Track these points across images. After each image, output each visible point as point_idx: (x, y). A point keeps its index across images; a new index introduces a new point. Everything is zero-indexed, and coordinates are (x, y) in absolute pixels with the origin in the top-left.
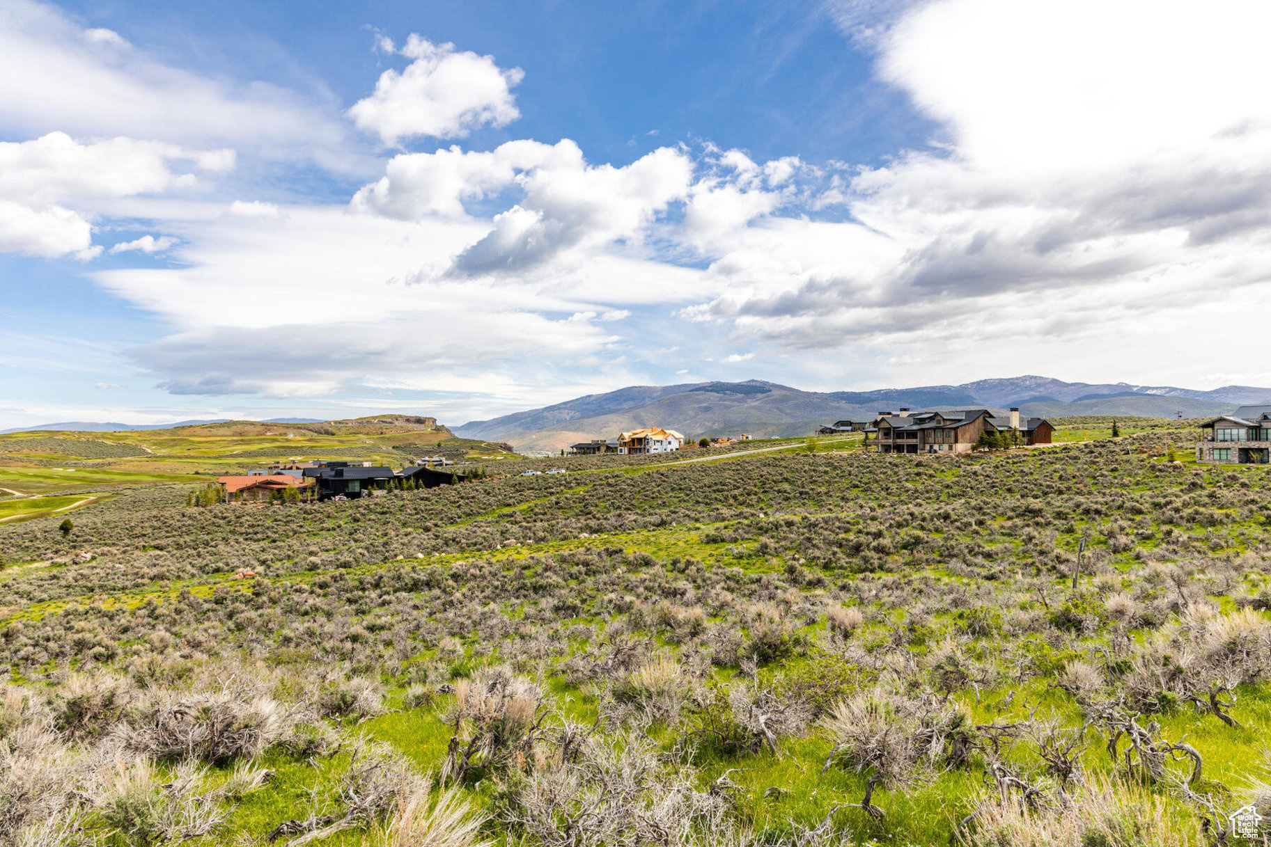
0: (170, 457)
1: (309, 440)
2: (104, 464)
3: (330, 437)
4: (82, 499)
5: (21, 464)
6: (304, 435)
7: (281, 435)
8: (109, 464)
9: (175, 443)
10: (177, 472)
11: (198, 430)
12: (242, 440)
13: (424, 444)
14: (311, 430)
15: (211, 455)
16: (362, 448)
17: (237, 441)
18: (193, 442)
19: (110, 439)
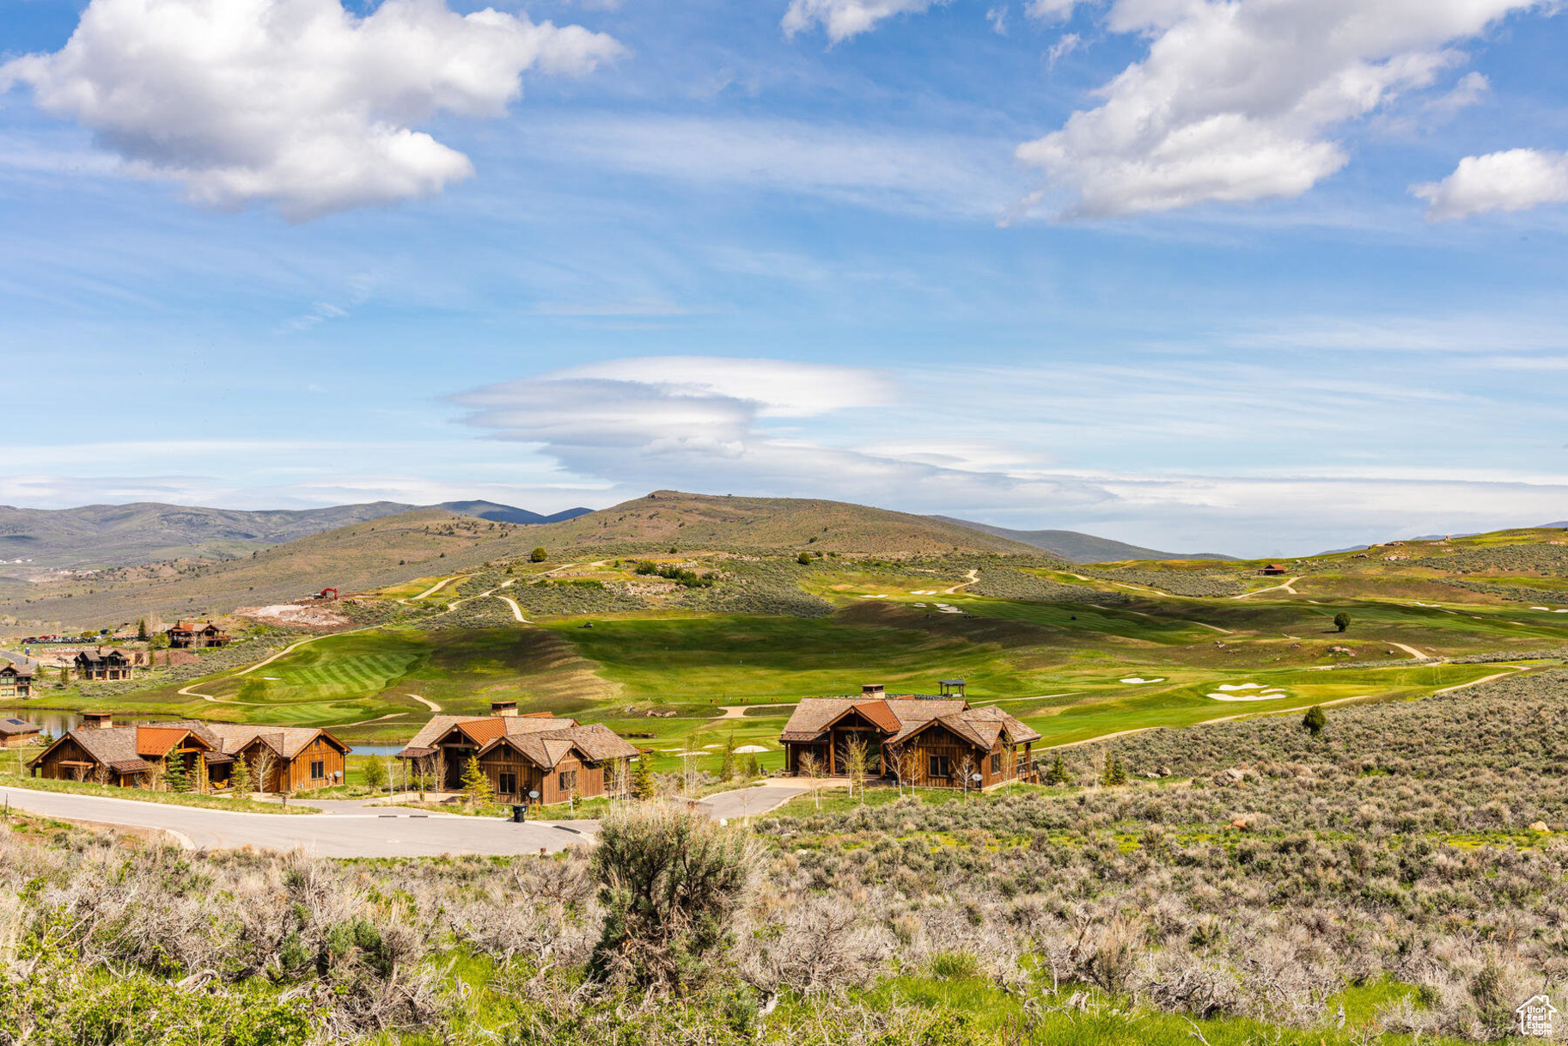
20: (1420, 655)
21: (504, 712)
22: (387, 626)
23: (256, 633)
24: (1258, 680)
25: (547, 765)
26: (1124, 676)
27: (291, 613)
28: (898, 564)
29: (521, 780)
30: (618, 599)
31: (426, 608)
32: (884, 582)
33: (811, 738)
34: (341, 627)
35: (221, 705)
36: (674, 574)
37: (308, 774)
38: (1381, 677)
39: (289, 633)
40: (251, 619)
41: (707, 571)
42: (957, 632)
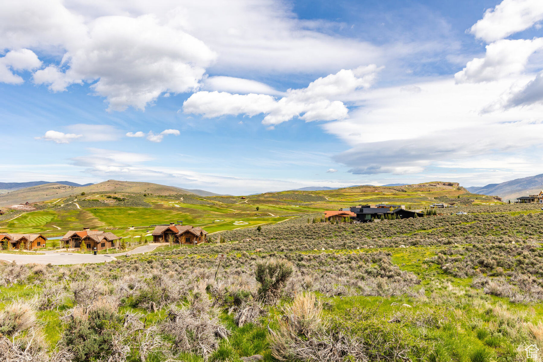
0: (334, 202)
1: (394, 194)
2: (309, 204)
3: (404, 193)
4: (289, 218)
6: (392, 192)
7: (381, 192)
8: (311, 204)
9: (337, 195)
11: (347, 190)
12: (364, 194)
13: (451, 196)
14: (395, 190)
15: (350, 201)
16: (418, 198)
17: (361, 195)
18: (345, 195)
19: (314, 194)
20: (273, 215)
21: (86, 230)
22: (46, 210)
23: (12, 212)
24: (242, 220)
25: (99, 242)
26: (215, 220)
27: (21, 207)
28: (166, 196)
29: (92, 245)
30: (103, 204)
31: (55, 206)
32: (163, 200)
33: (159, 234)
34: (34, 210)
35: (3, 229)
36: (116, 198)
37: (36, 245)
39: (20, 212)
40: (10, 208)
41: (123, 197)
42: (180, 211)
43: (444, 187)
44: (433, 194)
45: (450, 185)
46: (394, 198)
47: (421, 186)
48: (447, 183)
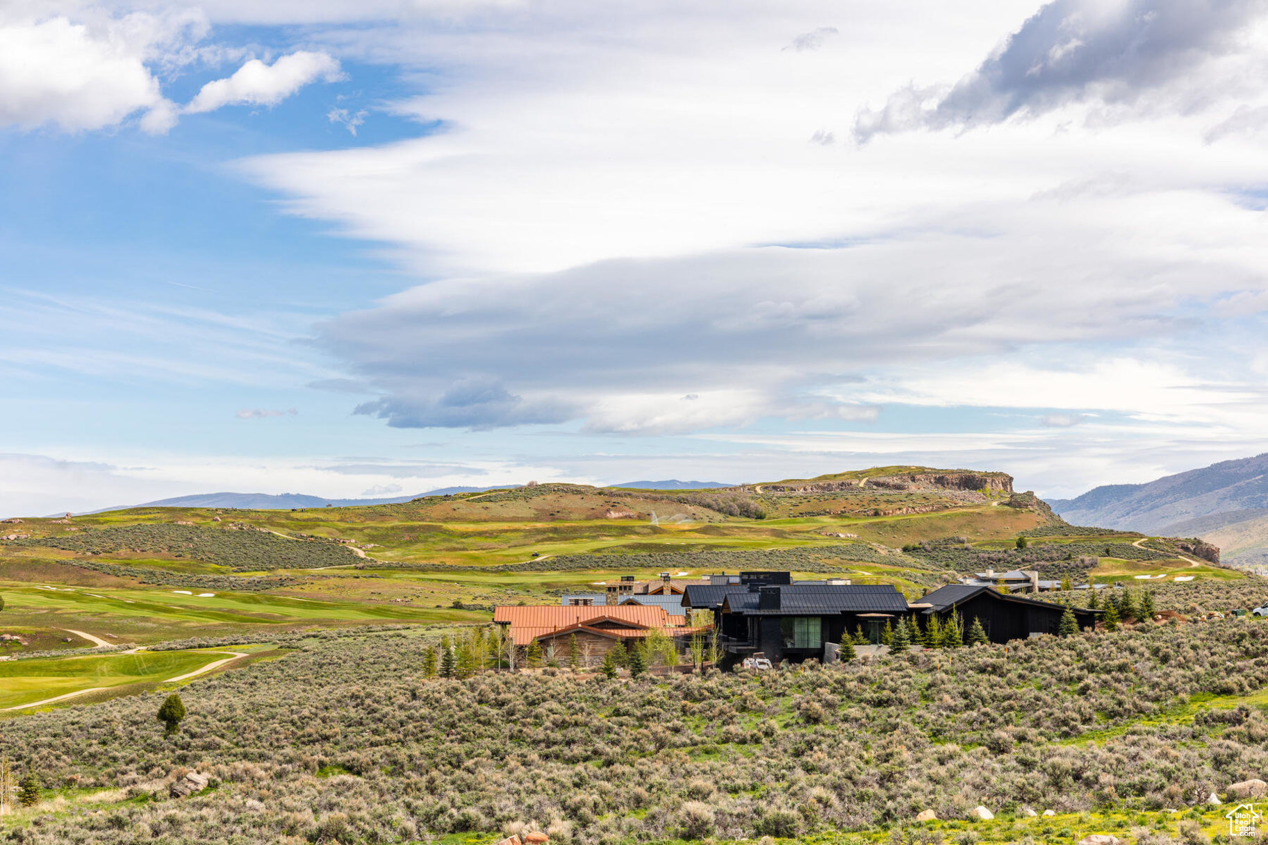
0: (402, 567)
1: (705, 531)
2: (270, 583)
3: (753, 523)
4: (219, 657)
5: (113, 579)
6: (694, 517)
7: (640, 517)
8: (281, 583)
9: (412, 536)
10: (417, 602)
11: (462, 507)
12: (555, 530)
13: (981, 539)
14: (709, 506)
15: (489, 565)
16: (830, 549)
17: (543, 531)
18: (451, 534)
19: (283, 526)
20: (101, 643)
38: (79, 667)
43: (947, 493)
44: (894, 527)
45: (970, 482)
46: (710, 547)
47: (829, 488)
48: (952, 472)
